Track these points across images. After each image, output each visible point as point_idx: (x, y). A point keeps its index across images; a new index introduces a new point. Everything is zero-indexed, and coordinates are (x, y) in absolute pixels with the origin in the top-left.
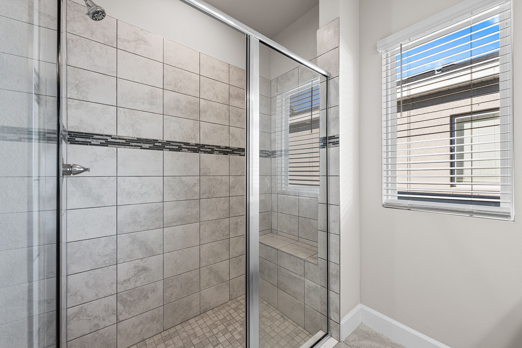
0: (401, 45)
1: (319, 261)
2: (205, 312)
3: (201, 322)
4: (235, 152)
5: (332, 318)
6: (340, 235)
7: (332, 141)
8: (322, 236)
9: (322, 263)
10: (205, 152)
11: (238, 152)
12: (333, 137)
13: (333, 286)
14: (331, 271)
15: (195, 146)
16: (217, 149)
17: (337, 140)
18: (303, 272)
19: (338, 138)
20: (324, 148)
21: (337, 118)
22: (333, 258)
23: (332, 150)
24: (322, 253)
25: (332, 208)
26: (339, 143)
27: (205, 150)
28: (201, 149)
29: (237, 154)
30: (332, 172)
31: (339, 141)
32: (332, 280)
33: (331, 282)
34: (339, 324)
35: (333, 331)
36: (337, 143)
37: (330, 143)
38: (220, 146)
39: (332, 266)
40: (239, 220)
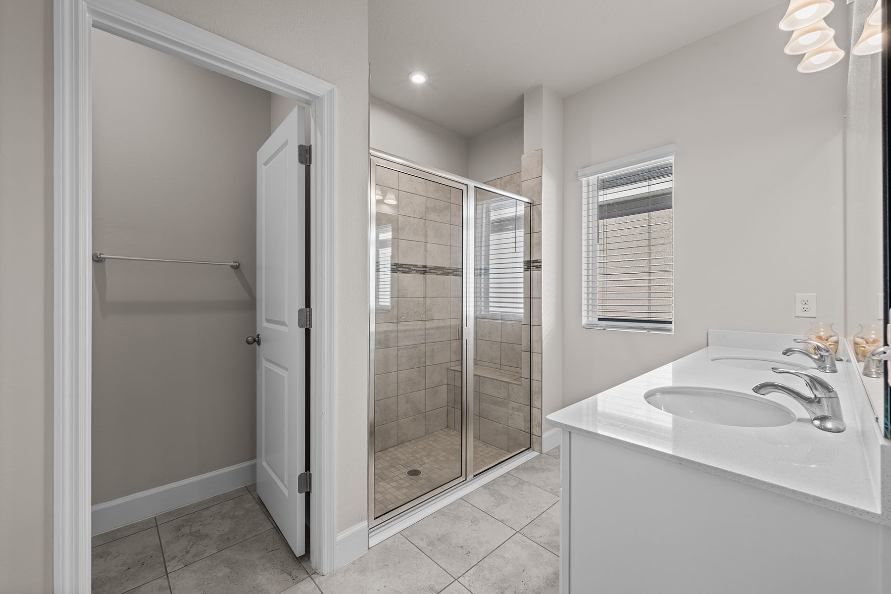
0: (598, 177)
1: (522, 381)
2: (402, 443)
3: (401, 450)
4: (431, 271)
5: (535, 433)
6: (542, 354)
7: (535, 264)
8: (525, 356)
9: (525, 382)
10: (403, 272)
11: (435, 271)
12: (536, 261)
13: (536, 403)
14: (533, 389)
15: (394, 266)
16: (414, 268)
17: (540, 264)
18: (506, 394)
19: (541, 262)
20: (528, 271)
21: (540, 243)
22: (535, 376)
23: (535, 273)
24: (525, 373)
25: (534, 329)
26: (541, 268)
27: (403, 269)
28: (400, 269)
29: (434, 273)
30: (535, 294)
31: (541, 266)
32: (534, 397)
33: (533, 398)
34: (541, 437)
35: (536, 445)
36: (540, 267)
37: (534, 266)
38: (417, 265)
39: (534, 383)
40: (435, 347)
